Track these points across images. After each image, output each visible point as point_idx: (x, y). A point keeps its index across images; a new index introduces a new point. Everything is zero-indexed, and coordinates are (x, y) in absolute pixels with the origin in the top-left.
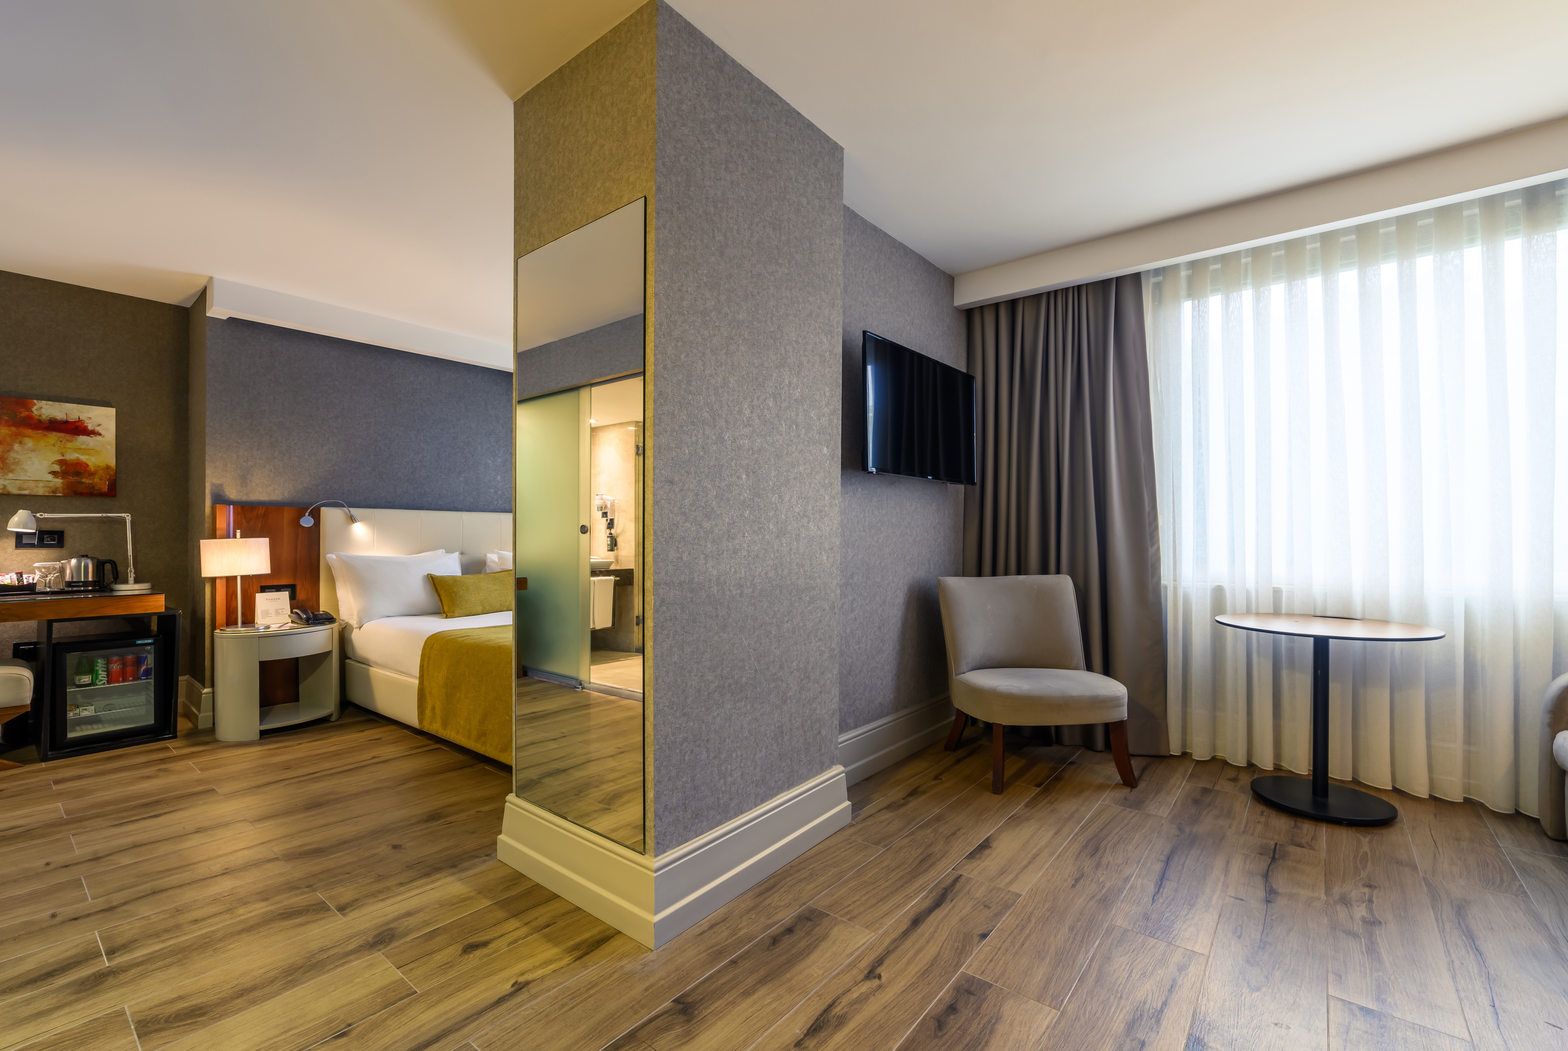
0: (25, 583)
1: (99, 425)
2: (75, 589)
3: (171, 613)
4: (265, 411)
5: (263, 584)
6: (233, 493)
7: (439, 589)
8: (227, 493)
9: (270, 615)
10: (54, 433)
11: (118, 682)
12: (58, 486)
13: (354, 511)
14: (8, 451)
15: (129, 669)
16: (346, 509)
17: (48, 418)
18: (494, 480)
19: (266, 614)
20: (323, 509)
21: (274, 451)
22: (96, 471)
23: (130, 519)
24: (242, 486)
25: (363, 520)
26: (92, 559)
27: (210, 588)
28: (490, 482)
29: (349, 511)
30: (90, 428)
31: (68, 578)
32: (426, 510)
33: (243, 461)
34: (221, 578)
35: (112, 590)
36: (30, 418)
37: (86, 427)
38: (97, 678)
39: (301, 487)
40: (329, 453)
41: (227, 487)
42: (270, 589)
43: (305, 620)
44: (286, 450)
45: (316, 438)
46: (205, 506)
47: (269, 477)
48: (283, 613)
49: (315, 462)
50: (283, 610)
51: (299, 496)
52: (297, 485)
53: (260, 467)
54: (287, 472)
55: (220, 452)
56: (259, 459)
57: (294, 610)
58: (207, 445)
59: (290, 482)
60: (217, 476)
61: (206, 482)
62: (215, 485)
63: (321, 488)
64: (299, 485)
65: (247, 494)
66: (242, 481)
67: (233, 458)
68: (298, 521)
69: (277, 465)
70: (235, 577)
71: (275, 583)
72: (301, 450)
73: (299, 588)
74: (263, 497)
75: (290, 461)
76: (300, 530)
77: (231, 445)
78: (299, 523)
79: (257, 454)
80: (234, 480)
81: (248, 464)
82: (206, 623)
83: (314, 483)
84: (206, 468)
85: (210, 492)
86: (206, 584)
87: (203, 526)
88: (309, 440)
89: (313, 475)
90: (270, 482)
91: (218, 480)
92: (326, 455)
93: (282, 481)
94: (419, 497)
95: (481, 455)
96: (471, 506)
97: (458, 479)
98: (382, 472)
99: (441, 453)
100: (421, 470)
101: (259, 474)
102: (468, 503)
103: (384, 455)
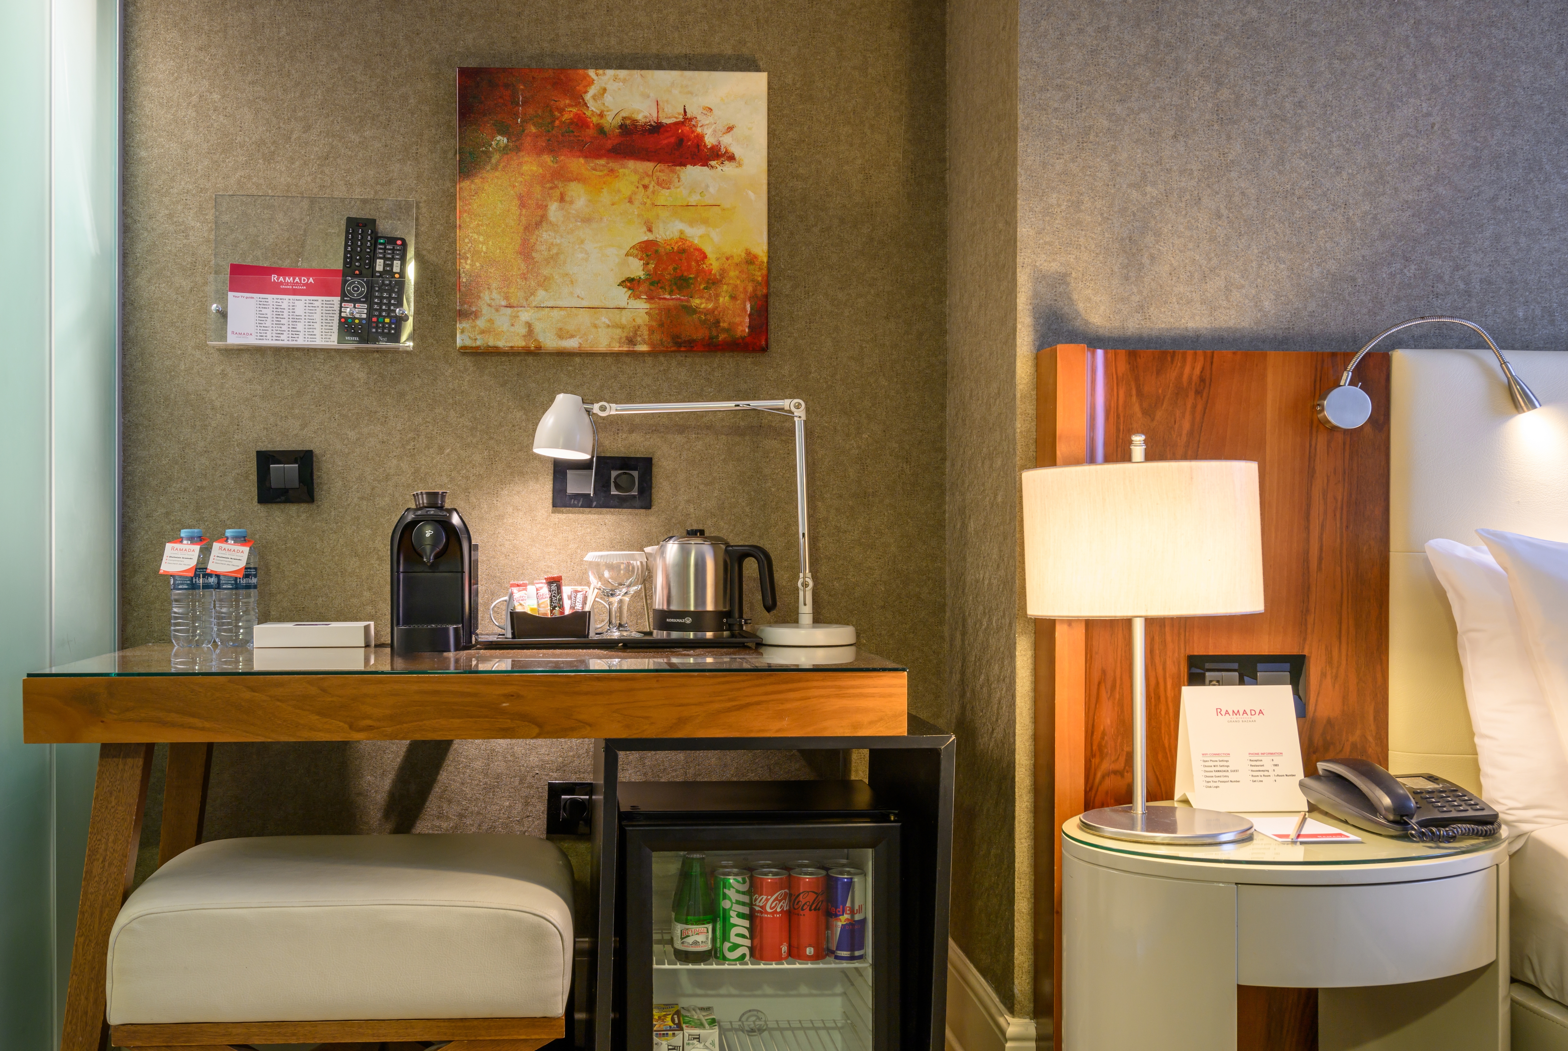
0: (567, 612)
1: (730, 129)
2: (675, 635)
3: (926, 741)
5: (1198, 651)
6: (1098, 307)
8: (1081, 307)
9: (1232, 776)
10: (631, 164)
11: (779, 959)
12: (639, 321)
13: (1522, 365)
14: (538, 224)
15: (807, 920)
16: (1488, 356)
17: (618, 121)
19: (1218, 769)
20: (1402, 358)
21: (1229, 138)
22: (723, 272)
23: (804, 418)
24: (1127, 278)
25: (1557, 396)
26: (715, 541)
27: (1030, 653)
29: (1503, 363)
30: (710, 140)
31: (659, 602)
33: (1130, 186)
35: (760, 645)
36: (581, 122)
37: (700, 138)
38: (725, 937)
39: (1317, 272)
40: (1414, 133)
41: (1081, 285)
42: (1224, 673)
43: (1391, 817)
44: (1269, 133)
45: (1372, 75)
46: (1015, 355)
47: (1212, 239)
48: (1278, 771)
49: (1368, 171)
50: (1277, 760)
51: (1310, 309)
52: (1307, 265)
53: (1183, 205)
54: (1273, 217)
55: (1060, 155)
56: (1182, 172)
57: (1321, 766)
58: (1021, 131)
59: (1282, 254)
60: (1050, 244)
61: (1018, 270)
62: (1044, 277)
63: (1392, 275)
64: (1311, 265)
65: (1142, 307)
66: (1126, 261)
67: (1099, 175)
68: (1314, 407)
69: (1237, 194)
70: (1127, 623)
71: (1237, 647)
72: (1318, 129)
73: (1324, 675)
74: (1193, 316)
75: (1280, 173)
76: (1321, 440)
77: (1090, 127)
78: (1320, 416)
79: (1175, 155)
80: (1101, 257)
81: (1146, 194)
82: (1017, 779)
83: (1363, 257)
84: (1019, 218)
85: (1029, 301)
86: (1017, 641)
87: (1015, 430)
88: (1345, 87)
89: (1358, 224)
90: (1215, 261)
91: (1054, 260)
92: (1405, 142)
93: (1256, 251)
101: (1181, 229)
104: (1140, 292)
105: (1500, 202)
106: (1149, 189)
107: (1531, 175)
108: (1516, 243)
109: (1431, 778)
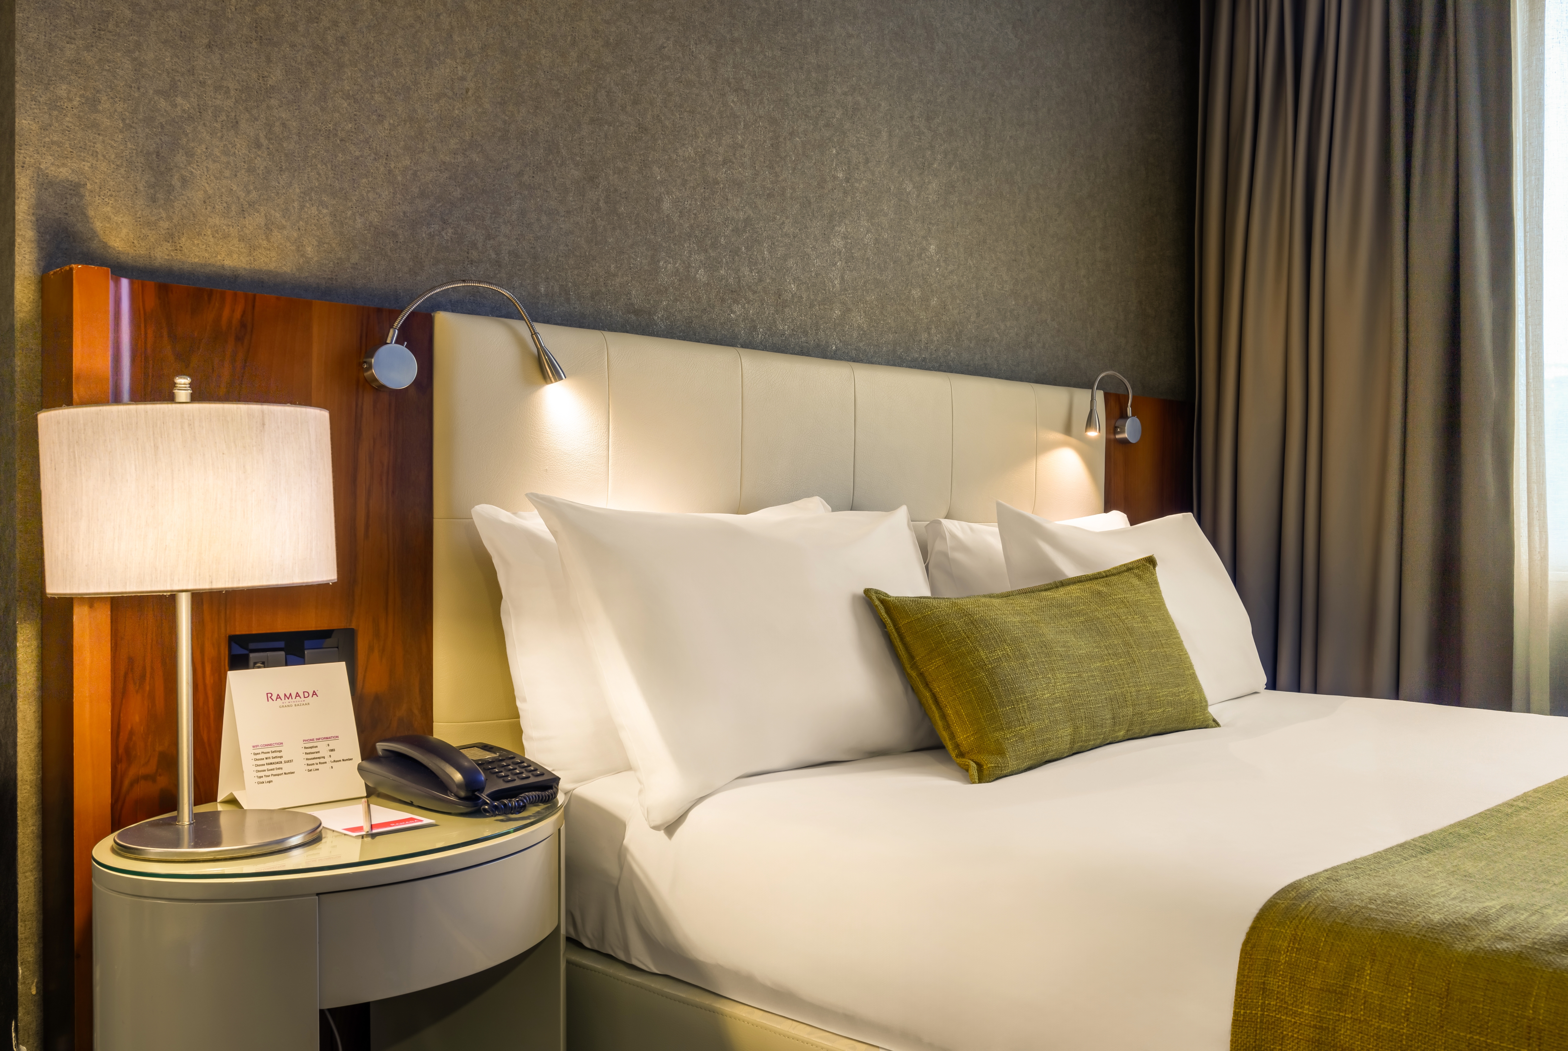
5: (241, 629)
7: (913, 649)
8: (98, 225)
9: (286, 768)
13: (550, 338)
16: (521, 327)
18: (920, 256)
19: (272, 760)
20: (443, 320)
21: (269, 60)
24: (154, 200)
25: (576, 371)
27: (35, 643)
28: (911, 260)
29: (533, 336)
32: (745, 348)
33: (158, 92)
34: (92, 601)
39: (359, 222)
40: (450, 94)
41: (98, 200)
42: (269, 654)
43: (462, 794)
44: (312, 65)
45: (412, 26)
46: (13, 275)
47: (251, 170)
48: (335, 756)
49: (408, 125)
50: (333, 744)
51: (353, 261)
52: (349, 213)
53: (218, 126)
54: (315, 156)
55: (71, 40)
56: (217, 88)
57: (381, 746)
59: (325, 198)
60: (59, 144)
61: (17, 170)
62: (51, 184)
63: (431, 236)
64: (354, 214)
65: (172, 236)
66: (153, 180)
67: (121, 73)
68: (360, 365)
69: (277, 124)
70: (173, 599)
71: (283, 623)
72: (360, 70)
73: (371, 649)
74: (230, 254)
75: (323, 109)
76: (367, 401)
77: (109, 14)
78: (367, 374)
79: (210, 67)
80: (122, 171)
81: (176, 106)
82: (19, 800)
83: (404, 213)
84: (17, 106)
85: (32, 211)
86: (19, 629)
87: (13, 368)
88: (386, 32)
89: (399, 178)
90: (254, 195)
91: (64, 165)
92: (442, 101)
93: (298, 190)
94: (723, 300)
95: (887, 161)
96: (861, 345)
97: (829, 243)
98: (616, 190)
99: (781, 139)
100: (730, 196)
101: (217, 152)
102: (855, 335)
103: (622, 124)
104: (170, 218)
105: (525, 178)
106: (179, 100)
107: (551, 157)
108: (538, 220)
109: (486, 747)
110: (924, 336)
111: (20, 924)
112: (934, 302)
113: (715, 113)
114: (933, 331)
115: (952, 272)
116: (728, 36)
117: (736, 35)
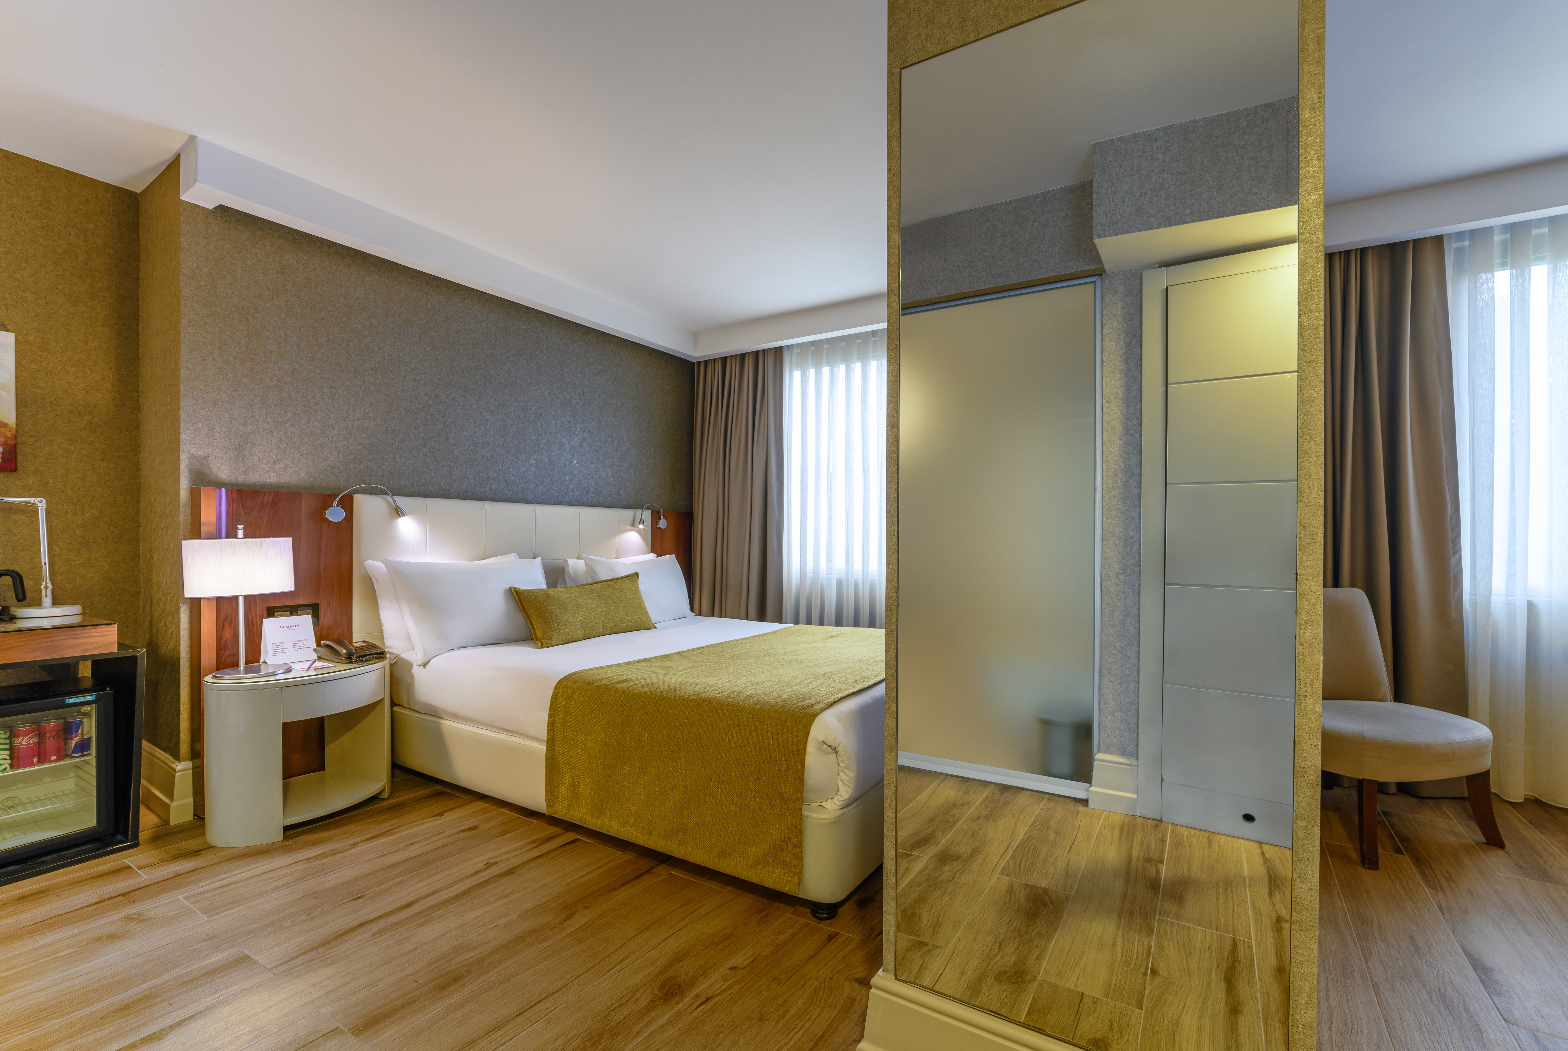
3: (129, 653)
4: (272, 352)
5: (272, 605)
6: (223, 471)
7: (527, 607)
8: (214, 470)
9: (285, 650)
11: (31, 765)
13: (400, 501)
15: (51, 744)
16: (389, 498)
18: (569, 465)
19: (280, 648)
20: (357, 497)
21: (286, 411)
23: (45, 507)
24: (238, 460)
25: (413, 513)
27: (188, 611)
28: (565, 467)
29: (394, 501)
32: (490, 501)
33: (240, 424)
35: (15, 619)
39: (324, 464)
40: (363, 418)
41: (214, 462)
42: (283, 612)
43: (346, 656)
44: (304, 412)
45: (347, 396)
46: (180, 488)
47: (278, 449)
48: (305, 646)
49: (345, 430)
50: (304, 642)
51: (321, 478)
52: (320, 461)
53: (265, 434)
54: (305, 443)
55: (203, 408)
56: (264, 422)
57: (322, 642)
58: (182, 396)
59: (309, 457)
60: (198, 444)
61: (181, 453)
62: (195, 457)
63: (354, 468)
64: (322, 462)
65: (245, 472)
66: (237, 454)
67: (224, 418)
68: (322, 513)
69: (289, 432)
70: (236, 598)
71: (289, 603)
72: (325, 413)
73: (326, 610)
74: (270, 477)
75: (308, 427)
76: (324, 525)
77: (219, 399)
78: (324, 517)
79: (261, 415)
80: (225, 451)
81: (247, 428)
82: (181, 664)
83: (343, 460)
84: (181, 432)
85: (187, 467)
86: (181, 606)
87: (179, 519)
88: (336, 399)
89: (341, 449)
90: (279, 457)
91: (200, 450)
92: (359, 422)
93: (298, 455)
94: (481, 484)
95: (555, 432)
96: (543, 497)
97: (528, 462)
98: (434, 448)
99: (507, 427)
100: (484, 448)
101: (264, 443)
102: (540, 494)
103: (437, 425)
104: (244, 466)
105: (395, 446)
106: (248, 426)
107: (406, 438)
108: (400, 460)
109: (365, 642)
110: (572, 493)
111: (181, 705)
112: (576, 481)
113: (478, 420)
114: (576, 491)
115: (584, 470)
116: (484, 392)
117: (487, 392)
